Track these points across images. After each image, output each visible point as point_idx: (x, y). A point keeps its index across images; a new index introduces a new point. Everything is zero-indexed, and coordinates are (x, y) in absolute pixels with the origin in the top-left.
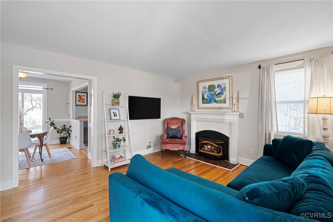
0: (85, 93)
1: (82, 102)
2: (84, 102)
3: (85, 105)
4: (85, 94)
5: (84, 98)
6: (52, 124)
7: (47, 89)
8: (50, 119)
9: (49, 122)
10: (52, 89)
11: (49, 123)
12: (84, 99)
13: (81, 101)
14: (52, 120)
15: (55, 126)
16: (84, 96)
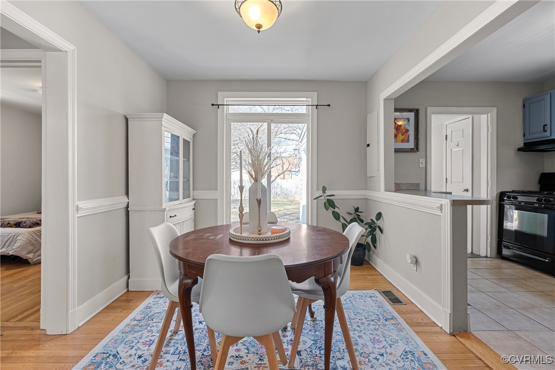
0: (410, 110)
1: (403, 141)
2: (408, 141)
3: (411, 150)
4: (411, 115)
5: (407, 127)
6: (330, 204)
7: (317, 105)
8: (324, 189)
9: (323, 198)
10: (329, 105)
11: (323, 200)
12: (407, 131)
13: (401, 137)
14: (328, 193)
15: (336, 210)
16: (408, 120)
